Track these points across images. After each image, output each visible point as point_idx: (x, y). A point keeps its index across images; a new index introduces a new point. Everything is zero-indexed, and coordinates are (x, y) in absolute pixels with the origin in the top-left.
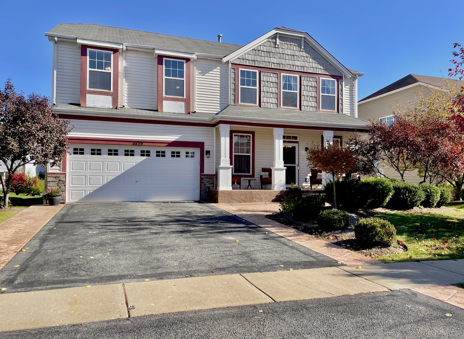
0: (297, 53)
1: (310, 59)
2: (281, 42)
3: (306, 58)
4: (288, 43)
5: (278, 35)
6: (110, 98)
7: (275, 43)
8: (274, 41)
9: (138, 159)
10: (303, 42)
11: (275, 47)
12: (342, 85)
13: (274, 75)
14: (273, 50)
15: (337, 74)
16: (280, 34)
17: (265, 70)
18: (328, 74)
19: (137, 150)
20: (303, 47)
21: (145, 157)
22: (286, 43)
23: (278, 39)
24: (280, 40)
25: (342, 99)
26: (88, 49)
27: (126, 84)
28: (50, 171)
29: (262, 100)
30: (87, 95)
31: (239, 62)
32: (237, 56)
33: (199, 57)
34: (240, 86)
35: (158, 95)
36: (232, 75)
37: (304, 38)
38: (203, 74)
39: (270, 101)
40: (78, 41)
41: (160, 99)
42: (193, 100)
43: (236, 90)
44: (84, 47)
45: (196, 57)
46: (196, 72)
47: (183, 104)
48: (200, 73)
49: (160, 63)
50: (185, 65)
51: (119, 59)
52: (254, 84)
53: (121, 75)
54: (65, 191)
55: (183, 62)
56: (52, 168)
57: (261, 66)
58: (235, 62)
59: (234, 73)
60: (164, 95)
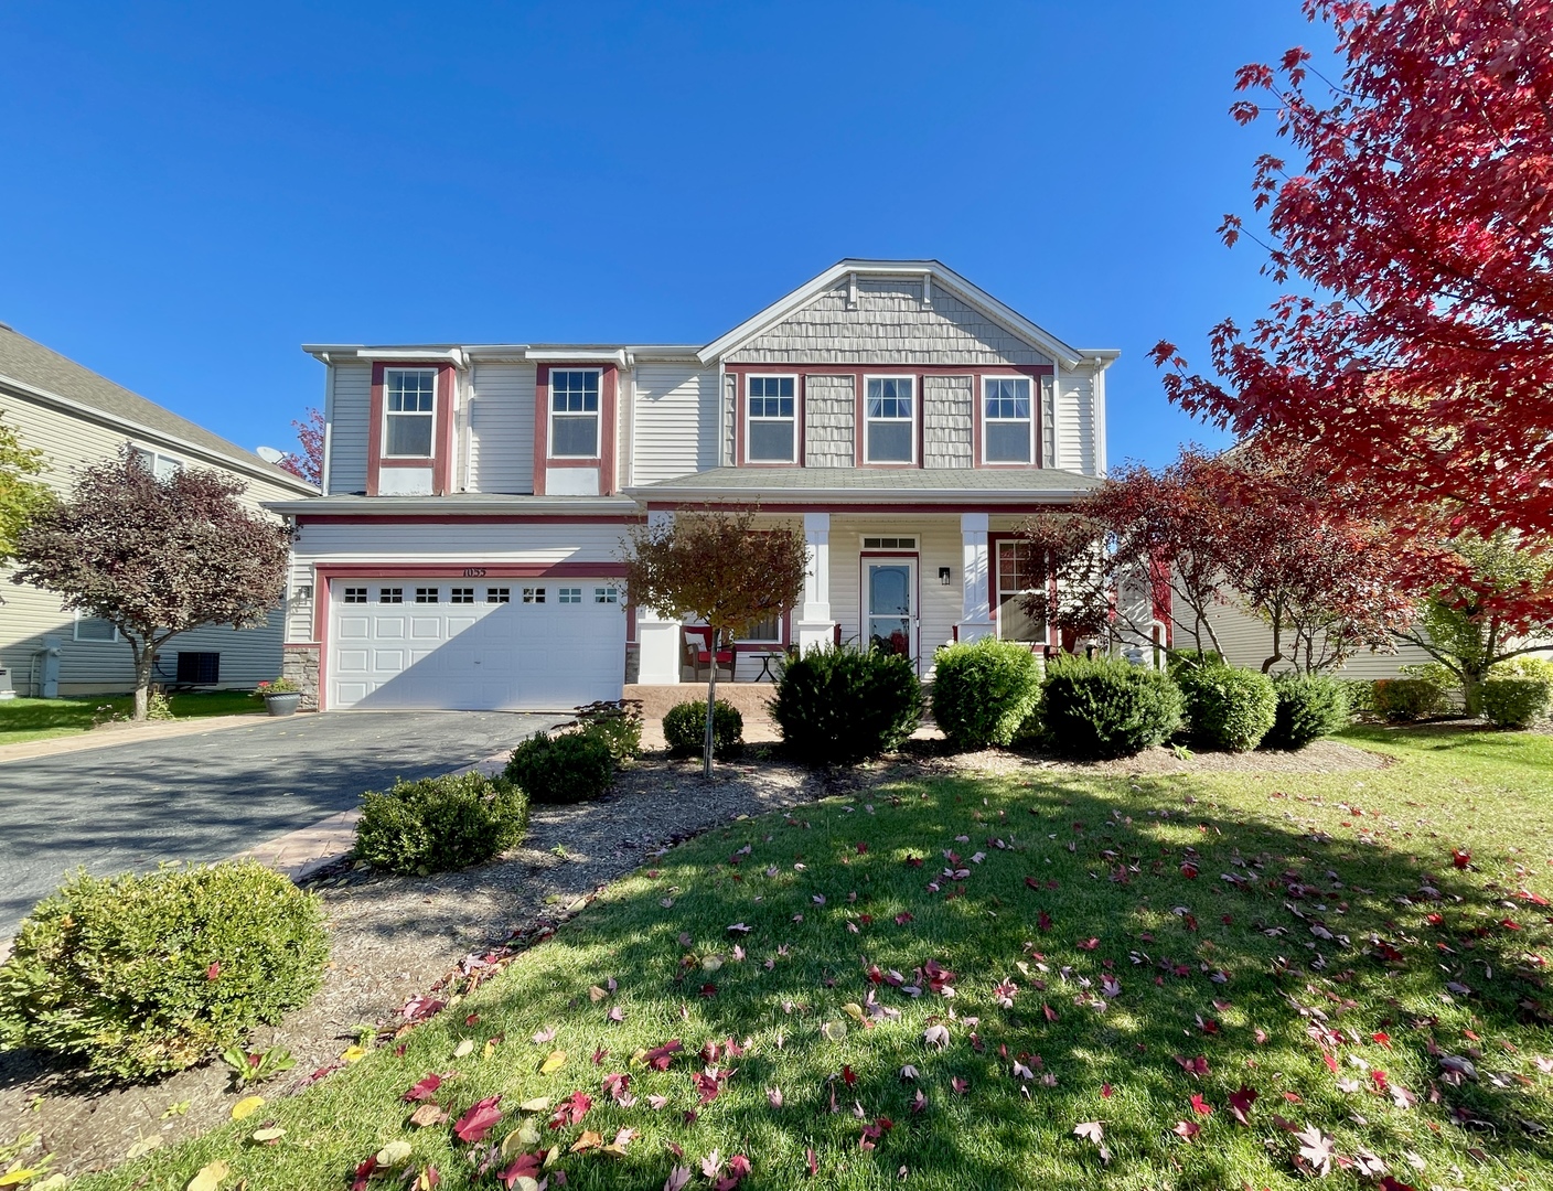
0: (911, 318)
1: (951, 328)
2: (863, 294)
3: (938, 329)
4: (883, 295)
5: (853, 278)
6: (428, 473)
7: (847, 300)
8: (844, 293)
9: (482, 608)
10: (927, 287)
11: (847, 310)
12: (1051, 391)
13: (844, 382)
14: (840, 317)
15: (1036, 362)
16: (858, 274)
17: (818, 371)
18: (1006, 363)
19: (480, 587)
20: (927, 301)
21: (498, 605)
22: (878, 295)
23: (853, 289)
24: (860, 288)
25: (1052, 430)
26: (387, 370)
27: (473, 440)
28: (290, 640)
29: (808, 450)
30: (382, 471)
31: (745, 358)
32: (738, 342)
33: (644, 358)
34: (748, 418)
35: (536, 455)
36: (728, 393)
37: (932, 276)
38: (656, 396)
39: (833, 450)
40: (361, 353)
41: (540, 466)
42: (627, 464)
43: (737, 427)
44: (379, 365)
45: (631, 357)
46: (638, 395)
47: (595, 472)
48: (647, 396)
49: (542, 380)
50: (601, 379)
51: (460, 385)
52: (788, 410)
53: (464, 420)
54: (321, 684)
55: (597, 374)
56: (296, 630)
57: (806, 360)
58: (734, 360)
59: (733, 386)
60: (549, 455)
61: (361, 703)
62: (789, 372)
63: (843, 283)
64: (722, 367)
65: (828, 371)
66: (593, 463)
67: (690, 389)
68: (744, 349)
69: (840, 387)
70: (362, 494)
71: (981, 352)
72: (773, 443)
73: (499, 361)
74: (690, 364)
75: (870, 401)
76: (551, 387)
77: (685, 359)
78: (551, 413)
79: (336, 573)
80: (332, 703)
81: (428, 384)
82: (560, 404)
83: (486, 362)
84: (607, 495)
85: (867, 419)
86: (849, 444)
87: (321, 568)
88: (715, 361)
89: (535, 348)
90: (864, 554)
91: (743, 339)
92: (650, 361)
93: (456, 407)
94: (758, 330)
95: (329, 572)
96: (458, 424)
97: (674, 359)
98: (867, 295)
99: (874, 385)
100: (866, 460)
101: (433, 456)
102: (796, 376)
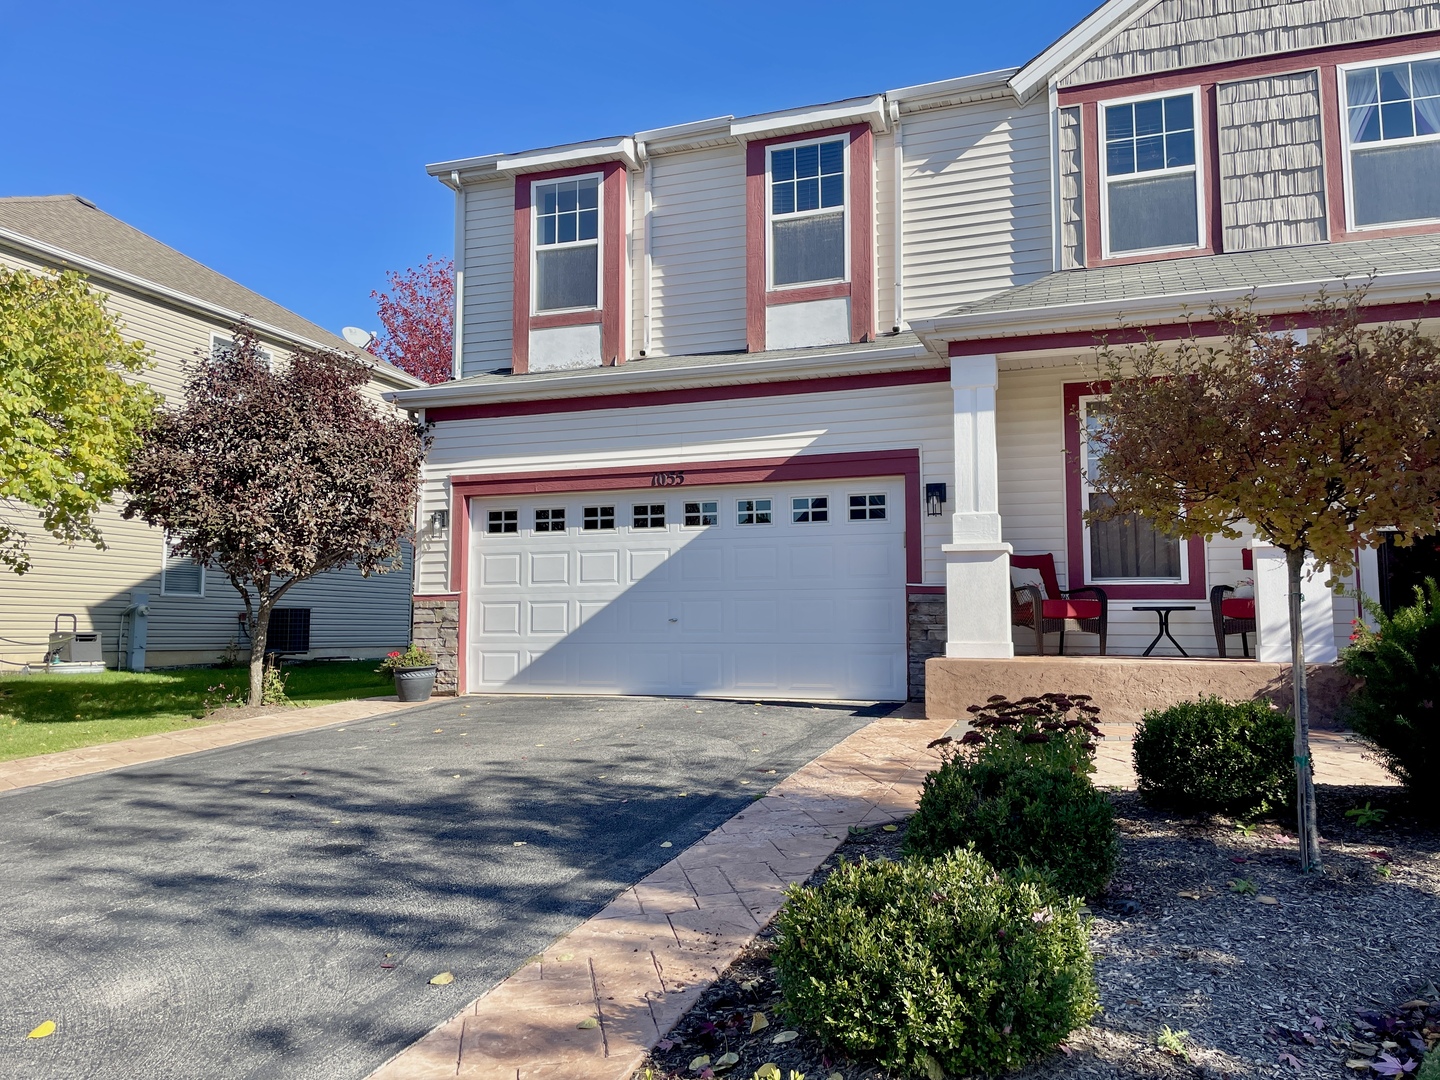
6: (594, 333)
9: (676, 538)
13: (1297, 86)
17: (1241, 74)
19: (672, 500)
21: (700, 530)
26: (534, 184)
27: (654, 275)
28: (421, 589)
29: (1227, 220)
30: (533, 336)
31: (1095, 74)
32: (1083, 49)
33: (914, 106)
34: (1105, 180)
35: (749, 288)
36: (1066, 140)
38: (936, 166)
39: (1279, 215)
40: (501, 165)
41: (756, 306)
42: (891, 285)
43: (1085, 200)
44: (524, 179)
45: (894, 108)
46: (906, 168)
47: (840, 305)
48: (922, 168)
49: (755, 167)
50: (847, 151)
51: (632, 194)
52: (1183, 151)
53: (640, 246)
54: (458, 654)
55: (840, 145)
56: (428, 578)
57: (1215, 59)
58: (1076, 81)
59: (1076, 129)
60: (770, 286)
61: (510, 683)
62: (1181, 85)
64: (1054, 98)
65: (1262, 71)
66: (838, 292)
67: (996, 146)
68: (1095, 58)
69: (1288, 97)
70: (508, 370)
72: (1156, 218)
74: (1001, 99)
75: (1352, 113)
76: (769, 176)
77: (986, 94)
78: (771, 217)
79: (477, 490)
80: (476, 683)
81: (590, 197)
82: (782, 204)
83: (669, 152)
84: (864, 340)
85: (1349, 146)
86: (1314, 200)
87: (459, 484)
88: (1041, 90)
89: (740, 120)
91: (1092, 42)
92: (924, 109)
93: (628, 230)
94: (1119, 20)
95: (468, 490)
96: (632, 253)
97: (965, 98)
99: (1356, 81)
100: (1351, 226)
101: (600, 305)
102: (1196, 92)
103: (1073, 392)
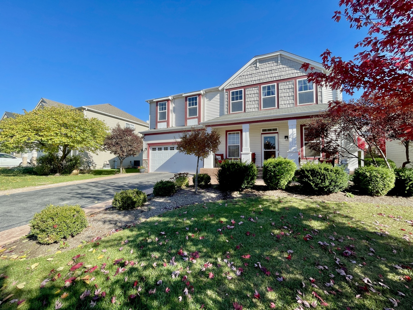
0: (274, 68)
1: (287, 68)
3: (282, 69)
4: (266, 63)
5: (258, 61)
6: (166, 123)
7: (256, 67)
8: (255, 65)
9: (175, 151)
10: (279, 58)
11: (256, 70)
13: (256, 88)
14: (254, 72)
16: (259, 59)
17: (249, 87)
19: (175, 147)
20: (279, 62)
21: (178, 150)
24: (259, 63)
25: (321, 92)
26: (158, 103)
27: (174, 115)
28: (144, 159)
29: (246, 108)
30: (158, 124)
31: (230, 87)
32: (228, 83)
34: (231, 102)
35: (185, 117)
36: (226, 96)
37: (280, 55)
38: (210, 100)
39: (253, 107)
40: (154, 100)
41: (186, 119)
42: (204, 117)
43: (228, 105)
44: (157, 102)
45: (204, 92)
46: (206, 100)
47: (197, 119)
48: (208, 100)
49: (186, 100)
50: (198, 98)
51: (171, 104)
53: (172, 111)
54: (148, 167)
56: (144, 157)
57: (245, 85)
58: (227, 88)
59: (227, 95)
60: (188, 117)
61: (155, 171)
62: (241, 89)
63: (255, 63)
64: (225, 90)
65: (251, 86)
66: (196, 118)
67: (218, 97)
68: (230, 85)
69: (255, 90)
70: (155, 129)
71: (297, 73)
72: (237, 107)
73: (178, 98)
74: (217, 91)
75: (263, 92)
76: (188, 101)
78: (188, 107)
79: (151, 145)
80: (151, 171)
81: (165, 105)
82: (190, 105)
83: (176, 98)
84: (200, 124)
86: (257, 105)
87: (148, 144)
88: (223, 89)
89: (184, 94)
90: (262, 134)
91: (229, 82)
92: (208, 92)
93: (171, 109)
94: (233, 79)
95: (150, 145)
96: (171, 112)
97: (213, 90)
98: (262, 64)
99: (263, 88)
100: (262, 108)
101: (167, 120)
102: (243, 89)
103: (227, 131)
